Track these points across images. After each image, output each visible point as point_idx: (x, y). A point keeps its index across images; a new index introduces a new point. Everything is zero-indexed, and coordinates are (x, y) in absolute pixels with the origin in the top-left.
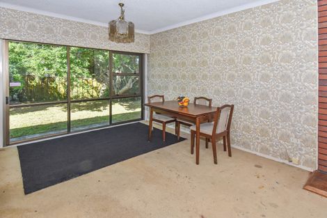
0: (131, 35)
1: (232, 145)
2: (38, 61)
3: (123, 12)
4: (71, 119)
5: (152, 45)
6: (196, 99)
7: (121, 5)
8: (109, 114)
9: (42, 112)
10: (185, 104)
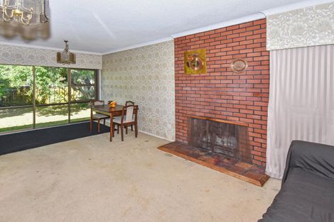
0: (72, 58)
1: (139, 131)
2: (15, 74)
3: (67, 46)
4: (36, 123)
5: (103, 63)
6: (127, 102)
7: (66, 42)
8: (68, 119)
9: (19, 117)
10: (113, 106)
